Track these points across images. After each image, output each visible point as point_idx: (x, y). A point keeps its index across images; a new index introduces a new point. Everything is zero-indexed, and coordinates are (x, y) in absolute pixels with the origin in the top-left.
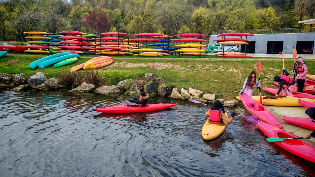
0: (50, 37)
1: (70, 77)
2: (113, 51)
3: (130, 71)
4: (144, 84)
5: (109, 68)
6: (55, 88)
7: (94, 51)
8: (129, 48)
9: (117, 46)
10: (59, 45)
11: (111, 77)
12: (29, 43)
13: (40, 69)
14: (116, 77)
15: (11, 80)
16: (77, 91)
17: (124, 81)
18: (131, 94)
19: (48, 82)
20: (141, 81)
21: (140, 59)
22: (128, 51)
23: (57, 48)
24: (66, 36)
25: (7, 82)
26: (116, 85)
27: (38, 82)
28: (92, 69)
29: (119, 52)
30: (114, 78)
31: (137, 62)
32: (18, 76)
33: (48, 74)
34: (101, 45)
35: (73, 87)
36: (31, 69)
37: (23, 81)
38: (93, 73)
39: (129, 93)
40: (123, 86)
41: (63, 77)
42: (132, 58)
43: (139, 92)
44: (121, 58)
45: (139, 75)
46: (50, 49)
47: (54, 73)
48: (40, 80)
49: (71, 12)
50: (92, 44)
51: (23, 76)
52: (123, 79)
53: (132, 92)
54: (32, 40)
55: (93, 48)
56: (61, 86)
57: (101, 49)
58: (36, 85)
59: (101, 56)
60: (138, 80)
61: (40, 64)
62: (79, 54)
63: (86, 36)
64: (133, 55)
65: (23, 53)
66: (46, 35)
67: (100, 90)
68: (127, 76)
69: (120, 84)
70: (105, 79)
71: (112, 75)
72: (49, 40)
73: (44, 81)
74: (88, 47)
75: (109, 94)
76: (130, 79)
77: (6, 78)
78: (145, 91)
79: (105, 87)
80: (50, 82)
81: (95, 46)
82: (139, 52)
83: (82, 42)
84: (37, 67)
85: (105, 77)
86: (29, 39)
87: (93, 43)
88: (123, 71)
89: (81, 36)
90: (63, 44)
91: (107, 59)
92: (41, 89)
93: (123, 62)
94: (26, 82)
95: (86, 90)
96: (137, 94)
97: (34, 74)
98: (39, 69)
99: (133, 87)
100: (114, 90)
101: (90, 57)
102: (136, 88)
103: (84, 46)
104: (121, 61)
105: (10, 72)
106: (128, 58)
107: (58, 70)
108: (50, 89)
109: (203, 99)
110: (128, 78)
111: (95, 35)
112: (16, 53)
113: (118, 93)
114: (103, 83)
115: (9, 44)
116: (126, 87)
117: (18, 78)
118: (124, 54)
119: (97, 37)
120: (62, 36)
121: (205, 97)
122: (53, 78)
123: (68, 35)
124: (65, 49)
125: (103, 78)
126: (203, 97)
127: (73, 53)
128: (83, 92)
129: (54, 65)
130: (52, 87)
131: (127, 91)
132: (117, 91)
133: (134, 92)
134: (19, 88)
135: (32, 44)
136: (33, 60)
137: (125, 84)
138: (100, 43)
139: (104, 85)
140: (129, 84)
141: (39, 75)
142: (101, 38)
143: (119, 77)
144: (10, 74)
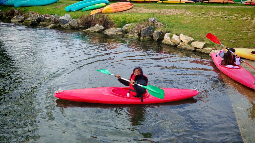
3: (139, 16)
11: (120, 20)
14: (123, 20)
15: (50, 20)
16: (89, 31)
17: (129, 24)
19: (71, 23)
26: (121, 27)
27: (64, 22)
28: (109, 13)
32: (53, 17)
33: (75, 16)
37: (56, 21)
43: (136, 35)
48: (66, 20)
51: (57, 17)
56: (81, 26)
67: (107, 31)
68: (133, 20)
69: (124, 27)
70: (114, 22)
73: (69, 21)
76: (135, 23)
79: (112, 29)
84: (71, 11)
92: (64, 27)
93: (141, 8)
97: (64, 15)
100: (117, 33)
102: (136, 31)
108: (71, 28)
109: (191, 46)
113: (120, 35)
114: (112, 26)
121: (193, 45)
126: (191, 45)
128: (93, 32)
129: (82, 9)
130: (73, 26)
131: (127, 34)
134: (51, 26)
137: (128, 28)
140: (132, 28)
141: (67, 16)
143: (126, 21)
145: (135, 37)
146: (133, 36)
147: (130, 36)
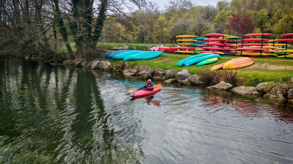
0: (196, 39)
1: (210, 75)
2: (254, 52)
3: (272, 73)
4: (289, 89)
5: (248, 69)
6: (196, 83)
7: (234, 52)
8: (273, 49)
9: (260, 47)
10: (202, 47)
11: (250, 78)
12: (179, 45)
13: (186, 66)
14: (255, 78)
15: (164, 74)
16: (215, 89)
17: (264, 83)
18: (271, 98)
19: (191, 78)
20: (285, 85)
21: (286, 61)
22: (272, 53)
23: (200, 49)
24: (210, 39)
25: (162, 75)
26: (255, 86)
27: (183, 77)
28: (231, 69)
29: (261, 54)
30: (253, 79)
31: (282, 64)
32: (168, 72)
33: (191, 71)
34: (242, 46)
35: (212, 84)
36: (179, 66)
37: (172, 76)
38: (231, 73)
39: (269, 96)
40: (263, 89)
41: (204, 74)
42: (276, 60)
43: (281, 96)
44: (263, 60)
45: (283, 79)
46: (195, 50)
47: (197, 71)
48: (185, 76)
49: (216, 16)
50: (233, 46)
51: (173, 71)
52: (264, 81)
53: (272, 96)
54: (181, 42)
55: (234, 50)
56: (201, 82)
57: (242, 50)
58: (181, 80)
59: (241, 57)
60: (281, 83)
61: (186, 62)
62: (220, 55)
63: (228, 37)
64: (278, 57)
65: (173, 53)
66: (193, 38)
67: (237, 90)
68: (269, 78)
69: (259, 85)
70: (243, 79)
71: (251, 76)
72: (195, 42)
73: (188, 77)
74: (229, 49)
75: (246, 95)
76: (272, 82)
77: (161, 73)
78: (289, 96)
79: (243, 87)
80: (192, 78)
81: (236, 47)
82: (285, 54)
83: (223, 44)
84: (184, 65)
85: (244, 78)
86: (179, 41)
87: (235, 45)
88: (264, 73)
89: (223, 38)
90: (207, 46)
91: (247, 60)
92: (184, 83)
93: (265, 64)
94: (174, 77)
95: (223, 89)
96: (278, 99)
97: (181, 71)
98: (184, 67)
99: (275, 90)
100: (252, 92)
101: (230, 58)
102: (278, 92)
103: (225, 48)
104: (262, 63)
105: (164, 68)
106: (271, 60)
107: (200, 68)
108: (191, 84)
110: (269, 80)
111: (237, 37)
112: (169, 53)
113: (256, 94)
114: (241, 84)
115: (165, 46)
116: (265, 90)
117: (169, 73)
118: (267, 55)
119: (239, 39)
120: (207, 39)
122: (195, 75)
123: (212, 38)
124: (208, 50)
125: (241, 78)
127: (214, 54)
128: (220, 90)
129: (197, 64)
130: (194, 82)
131: (267, 94)
132: (254, 93)
133: (275, 96)
134: (169, 81)
135: (181, 46)
136: (180, 59)
137: (264, 87)
138: (241, 44)
139: (242, 85)
140: (270, 87)
141: (184, 72)
142: (243, 40)
143: (259, 78)
144: (164, 69)
145: (280, 98)
146: (276, 97)
147: (272, 97)
